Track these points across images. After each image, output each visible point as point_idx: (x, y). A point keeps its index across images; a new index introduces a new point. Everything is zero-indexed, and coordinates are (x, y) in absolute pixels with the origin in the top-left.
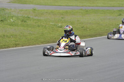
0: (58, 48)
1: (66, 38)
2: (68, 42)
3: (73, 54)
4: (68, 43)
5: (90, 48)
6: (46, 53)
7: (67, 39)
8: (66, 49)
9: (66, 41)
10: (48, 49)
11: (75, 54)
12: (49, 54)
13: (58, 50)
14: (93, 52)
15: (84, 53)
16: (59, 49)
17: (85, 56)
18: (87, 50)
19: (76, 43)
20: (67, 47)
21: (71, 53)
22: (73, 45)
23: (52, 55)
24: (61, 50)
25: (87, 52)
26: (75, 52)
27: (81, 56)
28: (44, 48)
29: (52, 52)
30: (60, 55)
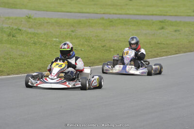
0: (48, 76)
1: (61, 61)
2: (63, 66)
3: (70, 86)
4: (63, 69)
5: (97, 77)
6: (29, 83)
7: (63, 62)
8: (60, 77)
9: (61, 66)
10: (34, 77)
11: (74, 85)
12: (34, 84)
13: (48, 78)
14: (102, 83)
15: (87, 85)
16: (50, 77)
17: (90, 89)
18: (93, 79)
19: (77, 69)
20: (63, 75)
21: (67, 83)
22: (72, 72)
23: (38, 86)
24: (52, 79)
25: (93, 82)
26: (74, 83)
27: (83, 88)
28: (28, 76)
29: (38, 82)
30: (50, 87)
